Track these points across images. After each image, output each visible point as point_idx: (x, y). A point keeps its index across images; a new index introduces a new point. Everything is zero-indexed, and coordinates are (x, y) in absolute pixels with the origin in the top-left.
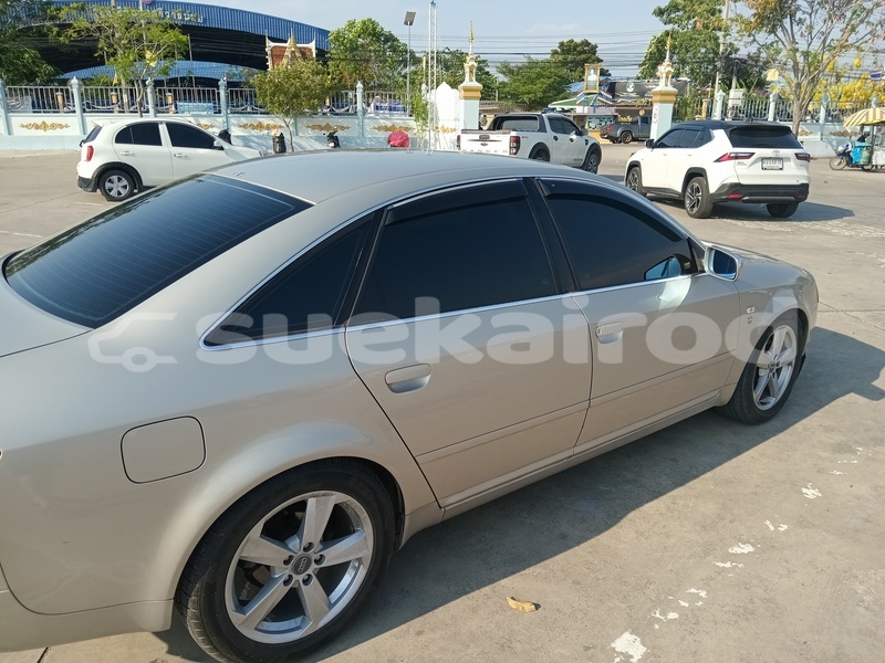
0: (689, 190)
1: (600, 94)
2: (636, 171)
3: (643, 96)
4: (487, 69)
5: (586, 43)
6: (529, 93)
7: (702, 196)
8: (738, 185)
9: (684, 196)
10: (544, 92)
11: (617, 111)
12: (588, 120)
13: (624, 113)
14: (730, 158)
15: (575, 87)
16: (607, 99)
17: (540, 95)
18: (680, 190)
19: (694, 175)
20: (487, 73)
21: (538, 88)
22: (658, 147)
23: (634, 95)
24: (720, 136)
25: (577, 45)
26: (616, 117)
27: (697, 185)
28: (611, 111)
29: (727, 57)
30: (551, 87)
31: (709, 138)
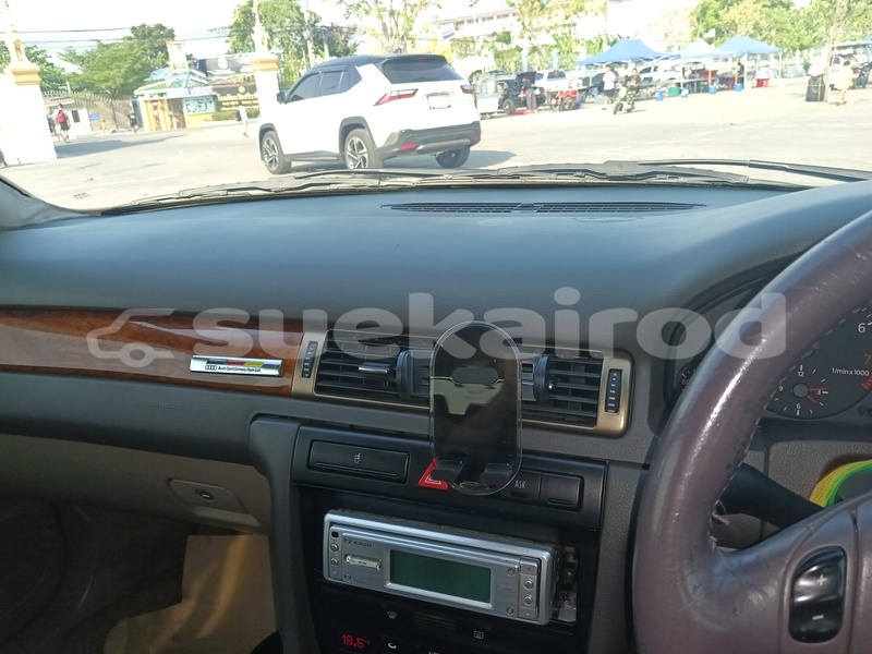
0: (349, 148)
1: (191, 73)
2: (271, 136)
3: (238, 72)
4: (49, 60)
5: (161, 27)
6: (106, 80)
7: (368, 152)
8: (409, 132)
9: (344, 157)
10: (125, 78)
11: (214, 90)
12: (185, 103)
13: (223, 91)
14: (392, 98)
15: (160, 74)
16: (200, 77)
17: (120, 81)
18: (336, 150)
19: (350, 127)
20: (52, 64)
21: (117, 75)
22: (292, 100)
23: (229, 71)
24: (370, 73)
25: (151, 31)
26: (215, 97)
27: (357, 140)
28: (208, 91)
29: (313, 25)
30: (132, 71)
31: (358, 78)
